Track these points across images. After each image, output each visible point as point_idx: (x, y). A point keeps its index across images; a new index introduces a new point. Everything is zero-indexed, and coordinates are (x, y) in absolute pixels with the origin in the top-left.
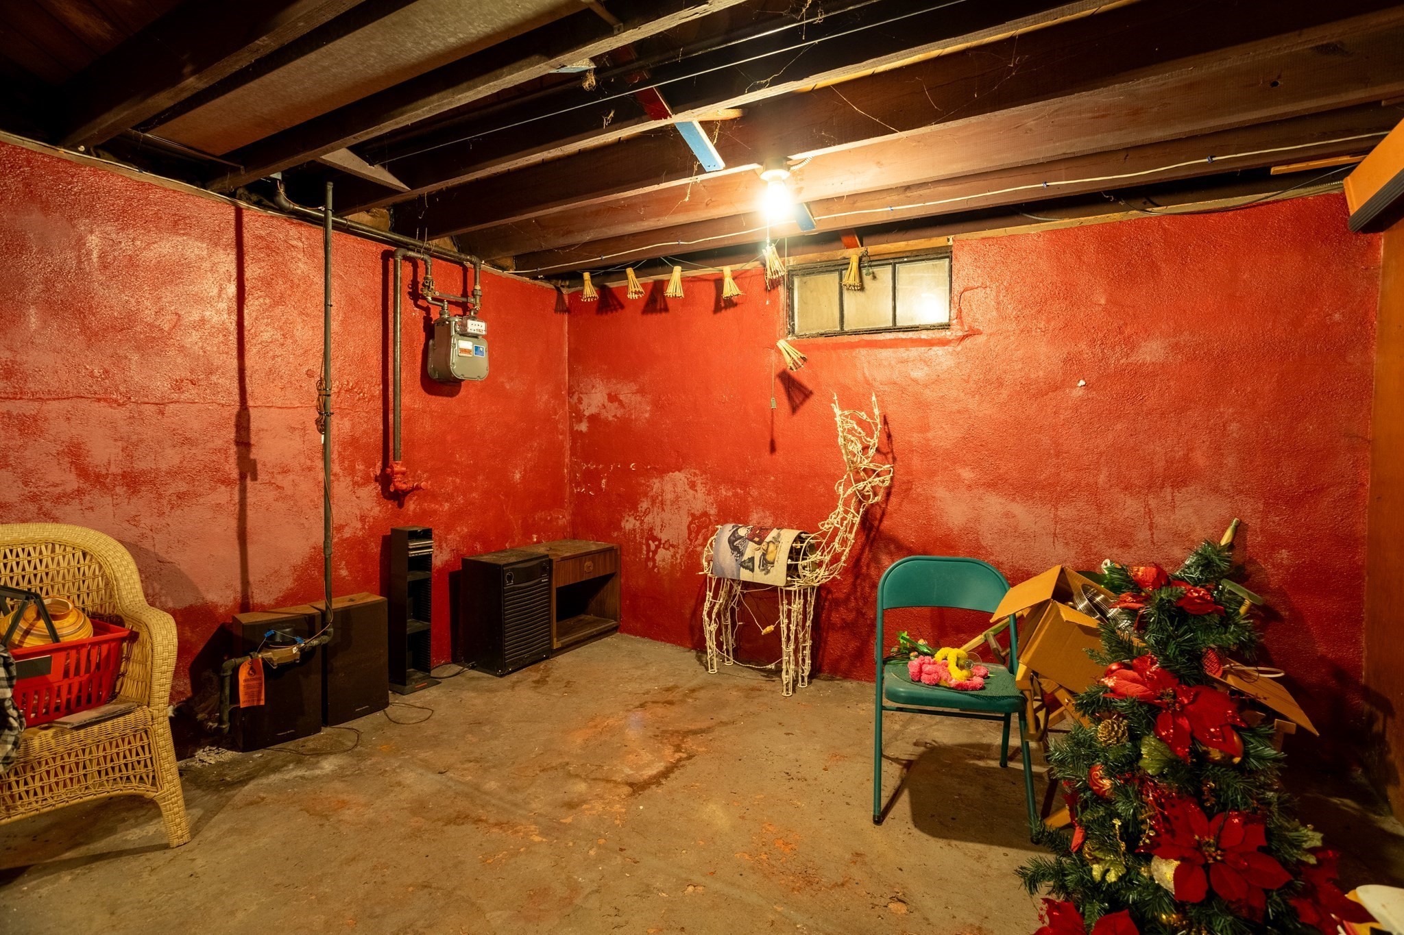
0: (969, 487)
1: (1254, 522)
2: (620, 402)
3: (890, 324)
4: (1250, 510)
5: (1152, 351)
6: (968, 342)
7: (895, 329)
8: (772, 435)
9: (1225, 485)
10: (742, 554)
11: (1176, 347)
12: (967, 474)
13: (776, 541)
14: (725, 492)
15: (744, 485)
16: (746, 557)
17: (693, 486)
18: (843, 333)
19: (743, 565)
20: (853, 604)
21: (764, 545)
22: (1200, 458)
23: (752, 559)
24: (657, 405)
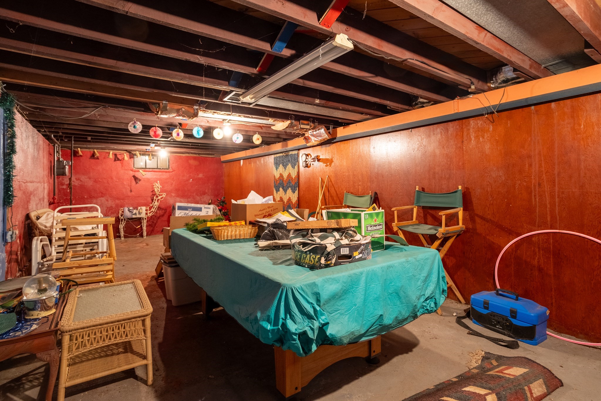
0: (174, 197)
1: (213, 199)
2: (81, 180)
3: (156, 167)
4: (212, 197)
5: (201, 176)
6: (173, 172)
7: (157, 168)
8: (131, 188)
9: (210, 194)
10: (133, 212)
11: (203, 175)
12: (173, 195)
13: (141, 209)
14: (117, 201)
15: (123, 199)
16: (134, 213)
17: (107, 200)
18: (146, 168)
19: (133, 214)
20: (151, 221)
21: (138, 210)
22: (206, 191)
23: (136, 213)
24: (96, 181)
